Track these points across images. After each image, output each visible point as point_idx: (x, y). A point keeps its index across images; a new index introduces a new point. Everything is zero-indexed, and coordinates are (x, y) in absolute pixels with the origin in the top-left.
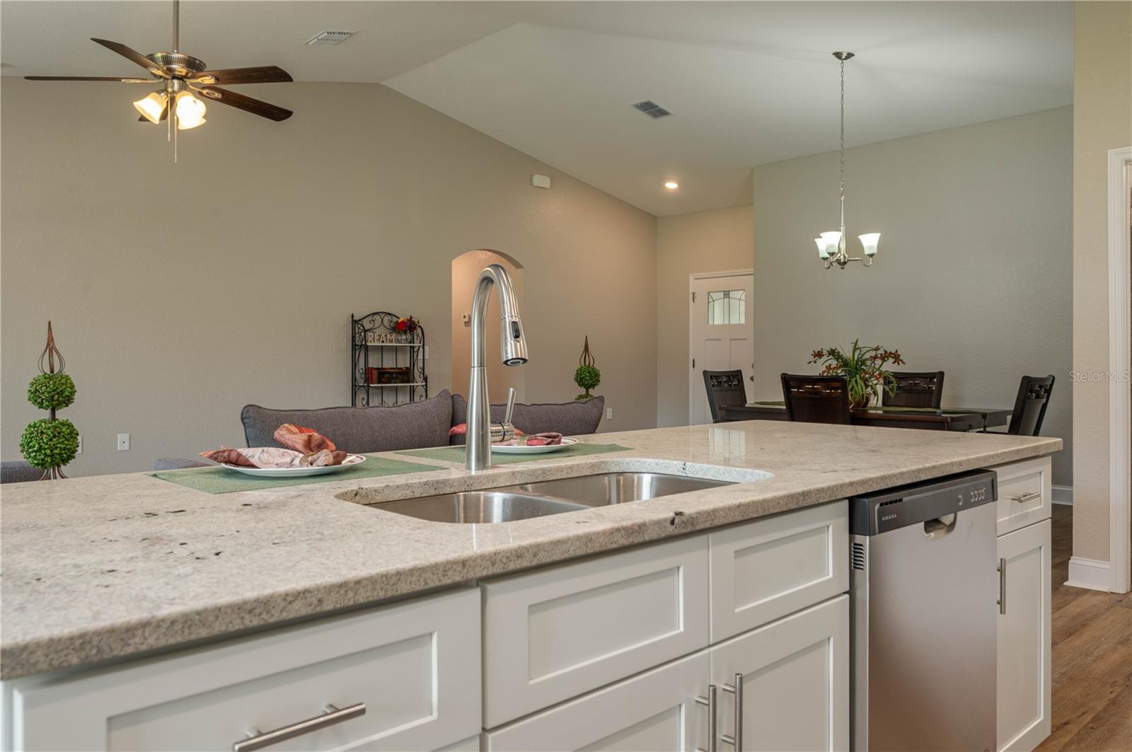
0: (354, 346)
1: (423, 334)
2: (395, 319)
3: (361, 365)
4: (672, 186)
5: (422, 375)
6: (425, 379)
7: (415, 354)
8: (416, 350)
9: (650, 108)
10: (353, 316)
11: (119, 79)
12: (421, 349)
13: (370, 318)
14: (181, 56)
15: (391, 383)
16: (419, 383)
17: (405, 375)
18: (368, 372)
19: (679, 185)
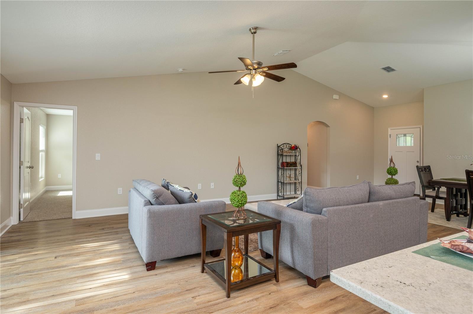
0: (278, 155)
1: (300, 150)
2: (290, 146)
3: (281, 161)
4: (385, 96)
5: (299, 164)
6: (301, 166)
7: (297, 157)
8: (297, 156)
9: (388, 69)
10: (278, 145)
11: (236, 71)
12: (299, 156)
13: (283, 145)
14: (256, 61)
15: (290, 167)
16: (299, 167)
17: (294, 164)
18: (283, 163)
19: (388, 96)
